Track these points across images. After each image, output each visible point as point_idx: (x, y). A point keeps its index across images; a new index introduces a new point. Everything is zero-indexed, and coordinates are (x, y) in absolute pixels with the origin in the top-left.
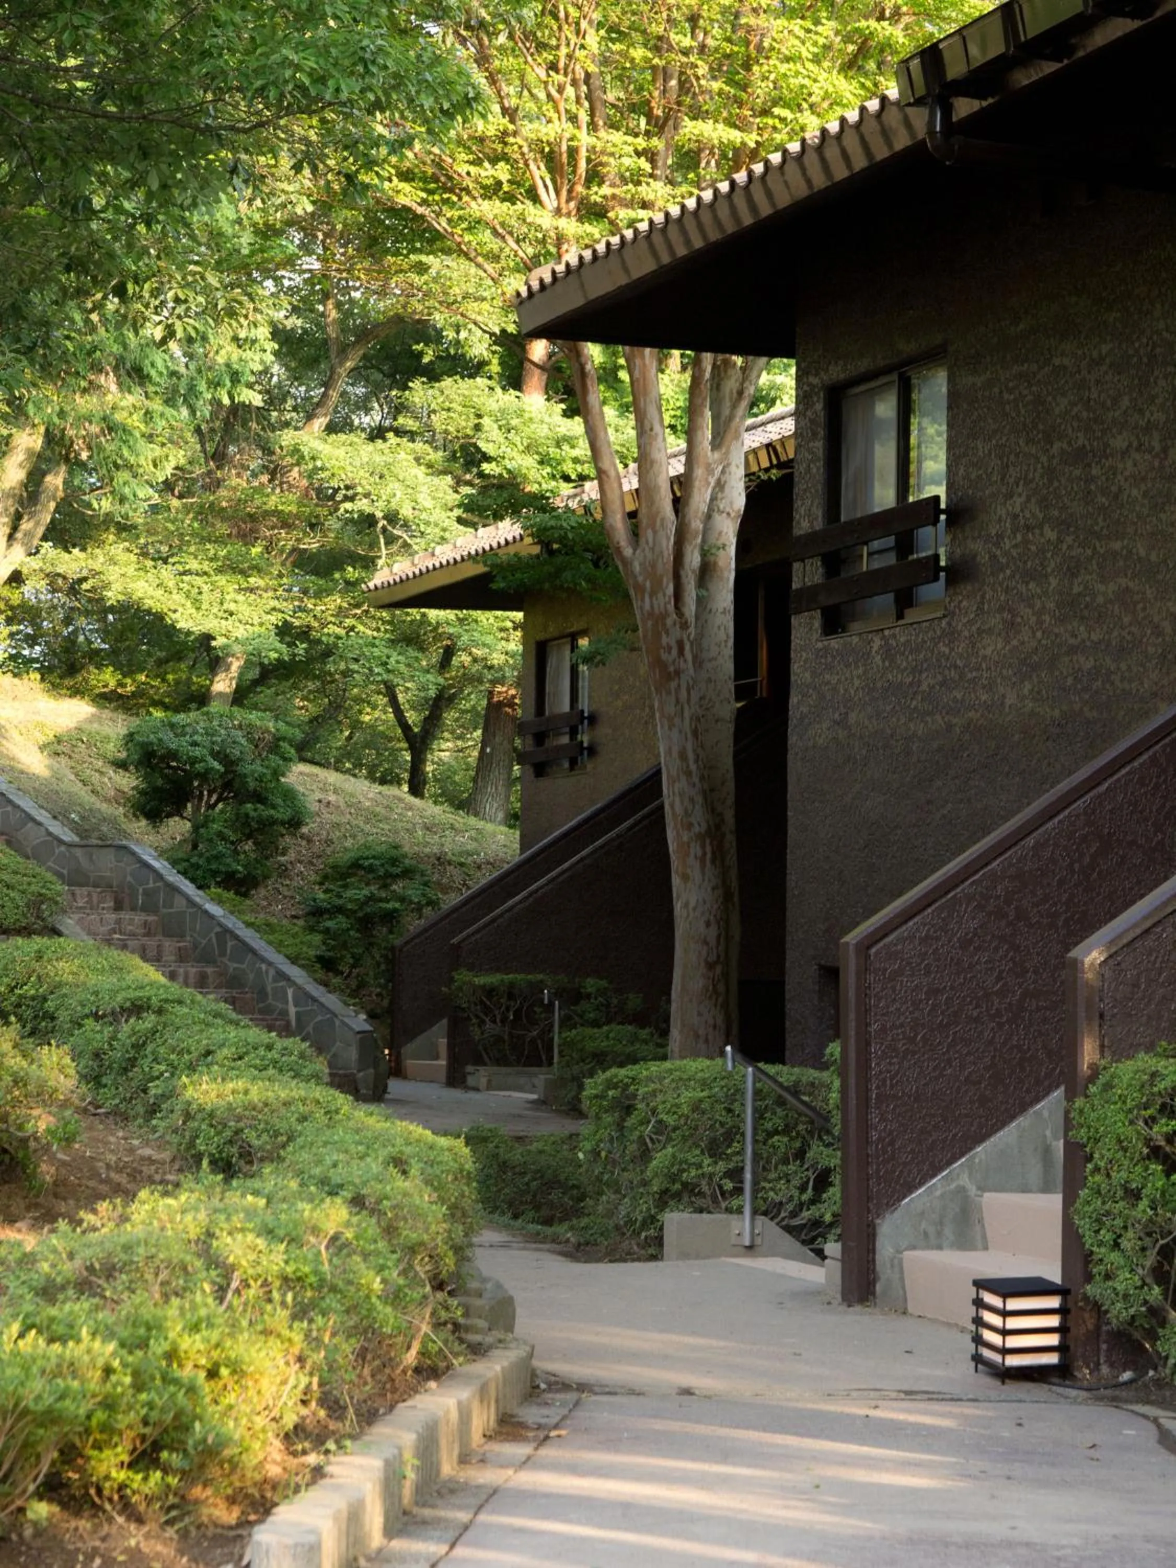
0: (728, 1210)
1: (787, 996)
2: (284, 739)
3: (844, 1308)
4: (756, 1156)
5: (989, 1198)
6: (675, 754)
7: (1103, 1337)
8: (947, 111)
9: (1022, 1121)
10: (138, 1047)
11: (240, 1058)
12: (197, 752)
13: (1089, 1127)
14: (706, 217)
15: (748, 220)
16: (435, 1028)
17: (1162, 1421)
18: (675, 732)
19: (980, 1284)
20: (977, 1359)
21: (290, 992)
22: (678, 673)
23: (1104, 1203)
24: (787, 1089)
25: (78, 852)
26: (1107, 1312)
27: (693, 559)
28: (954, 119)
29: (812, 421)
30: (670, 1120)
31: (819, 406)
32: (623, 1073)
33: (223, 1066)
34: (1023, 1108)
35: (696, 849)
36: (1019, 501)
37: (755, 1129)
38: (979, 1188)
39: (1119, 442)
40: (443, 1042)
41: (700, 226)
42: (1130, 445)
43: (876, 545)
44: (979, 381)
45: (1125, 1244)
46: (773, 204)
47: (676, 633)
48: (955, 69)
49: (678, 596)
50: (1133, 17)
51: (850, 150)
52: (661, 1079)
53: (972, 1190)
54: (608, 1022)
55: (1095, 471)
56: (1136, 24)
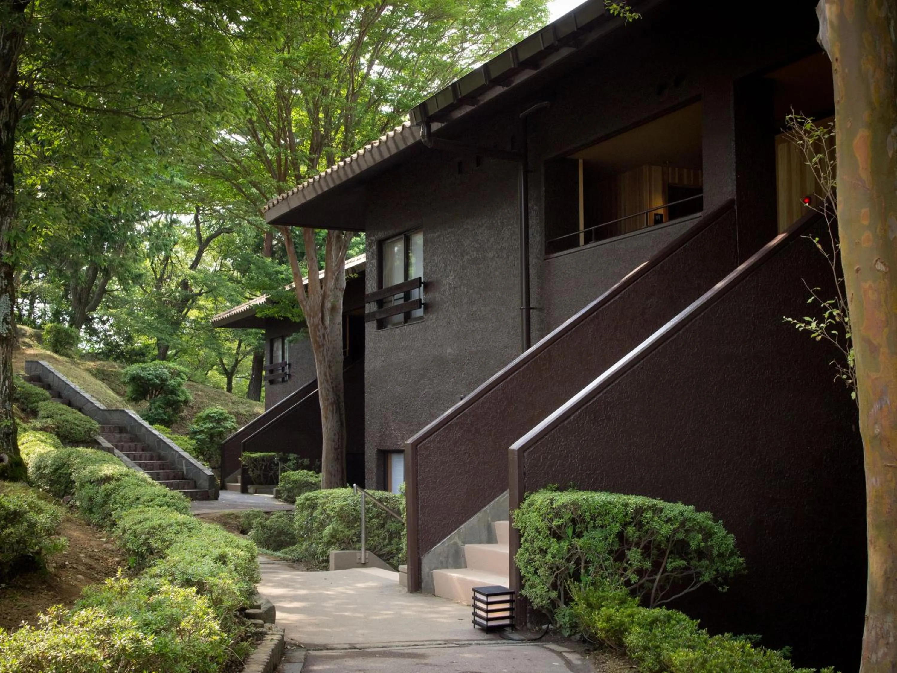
0: (355, 549)
1: (366, 460)
2: (182, 372)
3: (408, 594)
4: (366, 528)
5: (468, 547)
6: (322, 373)
7: (528, 611)
8: (429, 127)
9: (479, 515)
10: (108, 496)
11: (152, 501)
12: (150, 377)
13: (522, 522)
14: (335, 176)
15: (351, 176)
16: (236, 472)
17: (564, 654)
18: (322, 366)
19: (474, 590)
20: (475, 622)
21: (184, 462)
22: (323, 345)
23: (530, 555)
24: (377, 500)
25: (106, 413)
26: (532, 602)
27: (328, 305)
28: (432, 131)
29: (372, 253)
30: (332, 514)
31: (374, 247)
32: (311, 494)
33: (143, 504)
34: (479, 509)
35: (330, 408)
36: (451, 278)
37: (365, 517)
38: (462, 542)
39: (490, 255)
40: (239, 477)
41: (333, 179)
42: (494, 256)
43: (396, 296)
44: (436, 235)
45: (540, 572)
46: (360, 169)
47: (322, 331)
48: (432, 110)
49: (323, 318)
50: (503, 86)
51: (390, 146)
52: (327, 497)
53: (460, 543)
54: (298, 470)
55: (481, 266)
56: (505, 89)
